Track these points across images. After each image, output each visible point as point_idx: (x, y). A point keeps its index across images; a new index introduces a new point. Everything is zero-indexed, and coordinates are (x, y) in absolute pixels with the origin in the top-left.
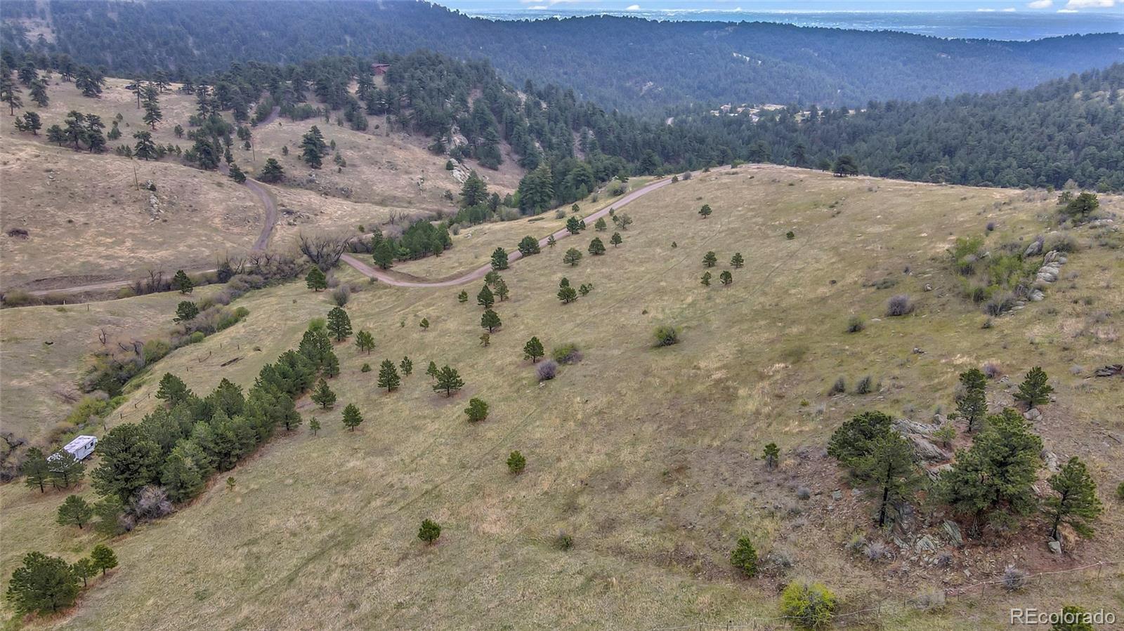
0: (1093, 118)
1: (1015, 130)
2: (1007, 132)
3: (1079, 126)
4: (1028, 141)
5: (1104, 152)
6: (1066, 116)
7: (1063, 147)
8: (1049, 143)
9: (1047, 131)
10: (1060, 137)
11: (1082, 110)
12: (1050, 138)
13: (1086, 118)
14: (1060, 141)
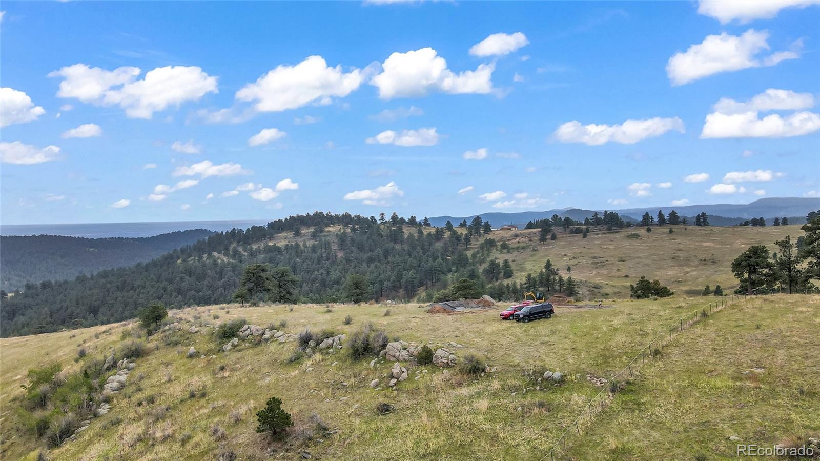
0: (190, 273)
1: (141, 288)
2: (135, 290)
3: (181, 278)
4: (150, 294)
5: (201, 293)
6: (172, 274)
7: (174, 294)
8: (164, 293)
9: (162, 285)
10: (170, 287)
11: (181, 268)
12: (165, 289)
13: (185, 273)
14: (171, 290)
